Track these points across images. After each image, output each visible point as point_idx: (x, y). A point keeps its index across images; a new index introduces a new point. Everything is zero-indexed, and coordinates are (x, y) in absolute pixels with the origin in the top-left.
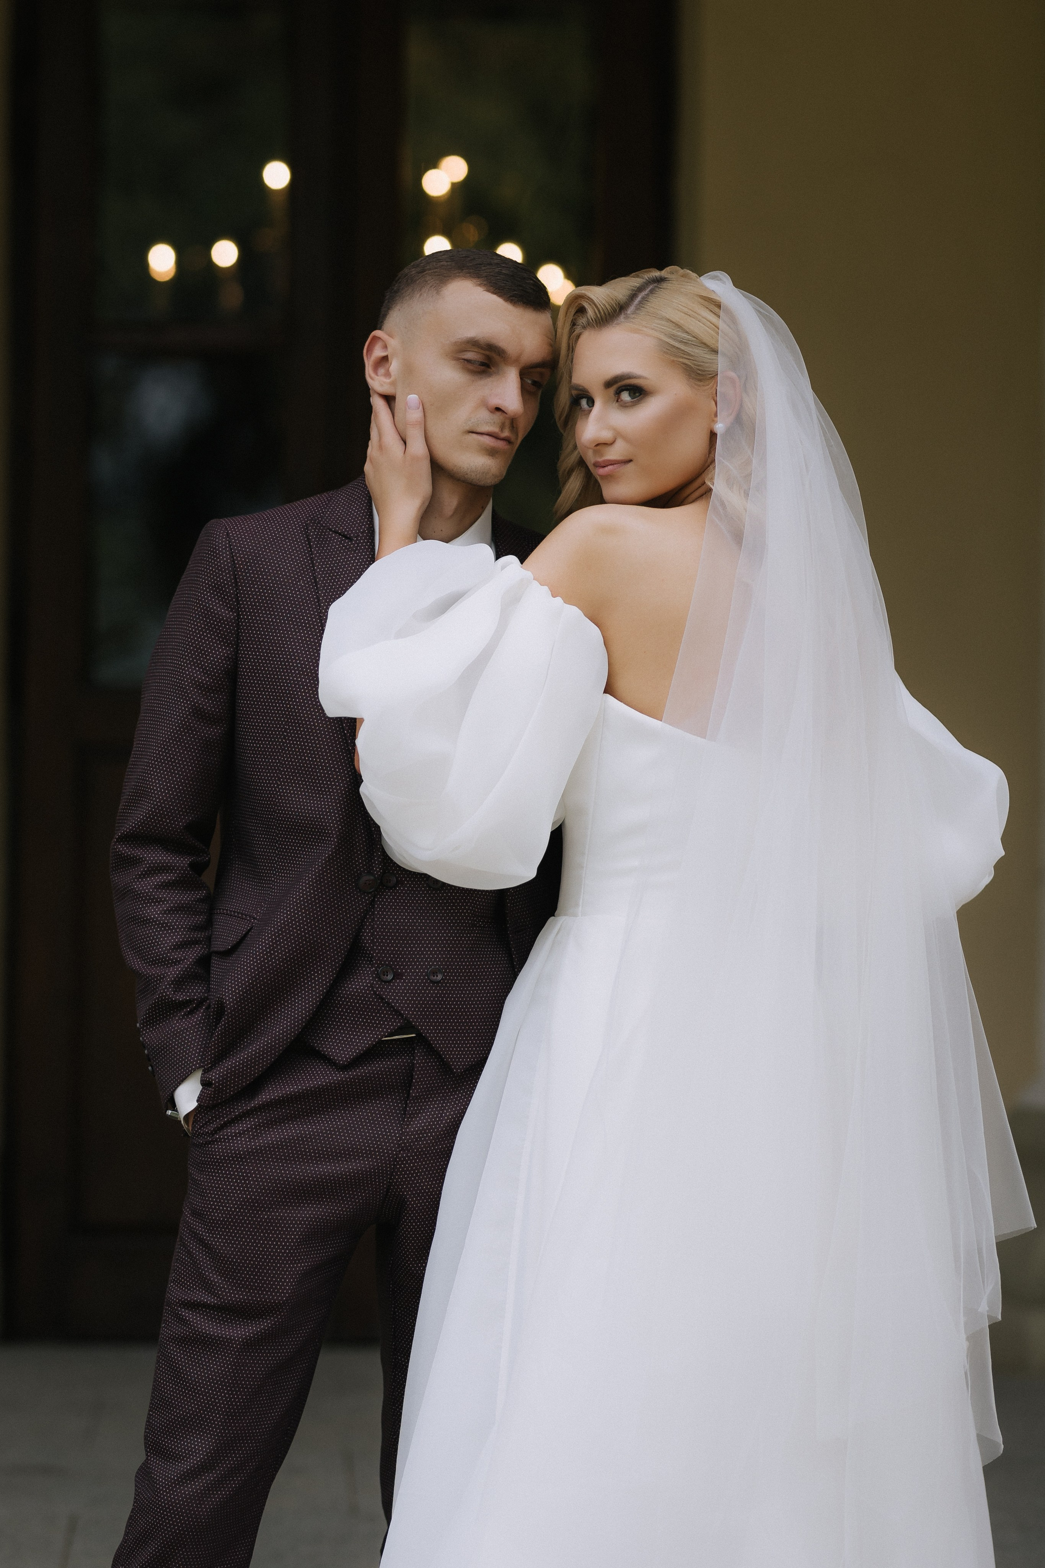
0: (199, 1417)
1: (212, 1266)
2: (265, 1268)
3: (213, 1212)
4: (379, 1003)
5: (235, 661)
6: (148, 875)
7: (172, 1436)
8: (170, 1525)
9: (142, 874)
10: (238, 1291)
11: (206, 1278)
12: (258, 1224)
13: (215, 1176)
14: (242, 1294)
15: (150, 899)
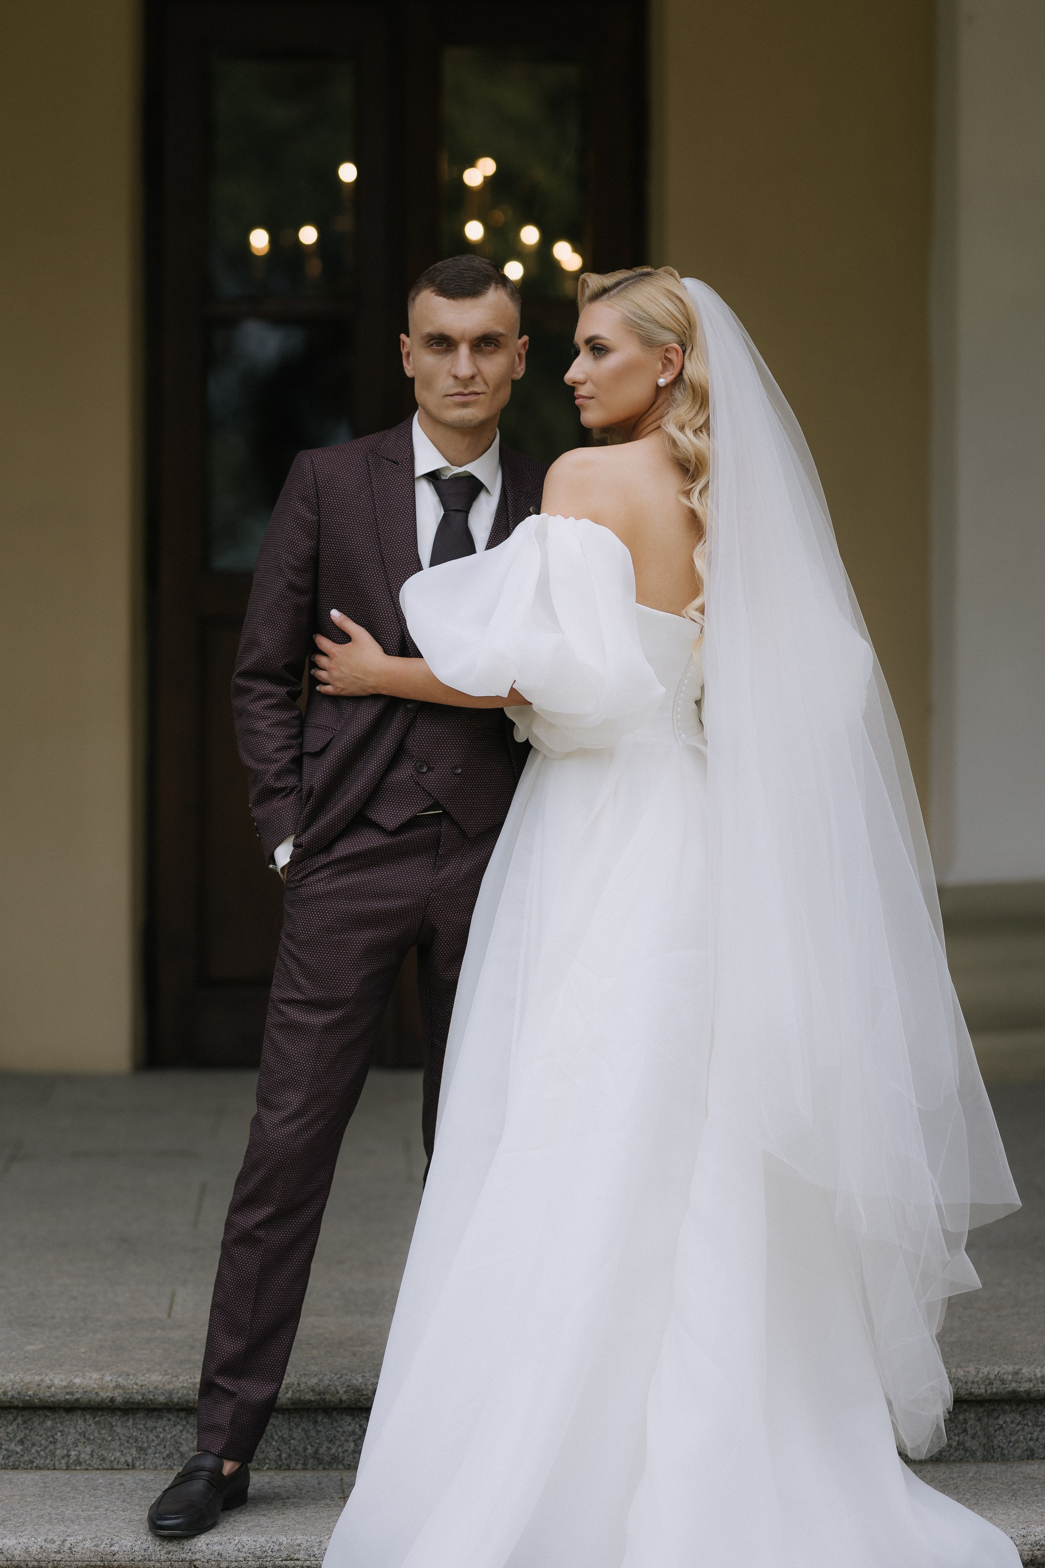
0: (293, 1079)
1: (300, 973)
2: (337, 974)
3: (300, 935)
4: (417, 788)
5: (317, 549)
6: (258, 700)
7: (275, 1093)
8: (275, 1155)
9: (253, 699)
10: (319, 990)
11: (296, 982)
12: (332, 943)
13: (302, 910)
14: (321, 992)
15: (259, 716)
